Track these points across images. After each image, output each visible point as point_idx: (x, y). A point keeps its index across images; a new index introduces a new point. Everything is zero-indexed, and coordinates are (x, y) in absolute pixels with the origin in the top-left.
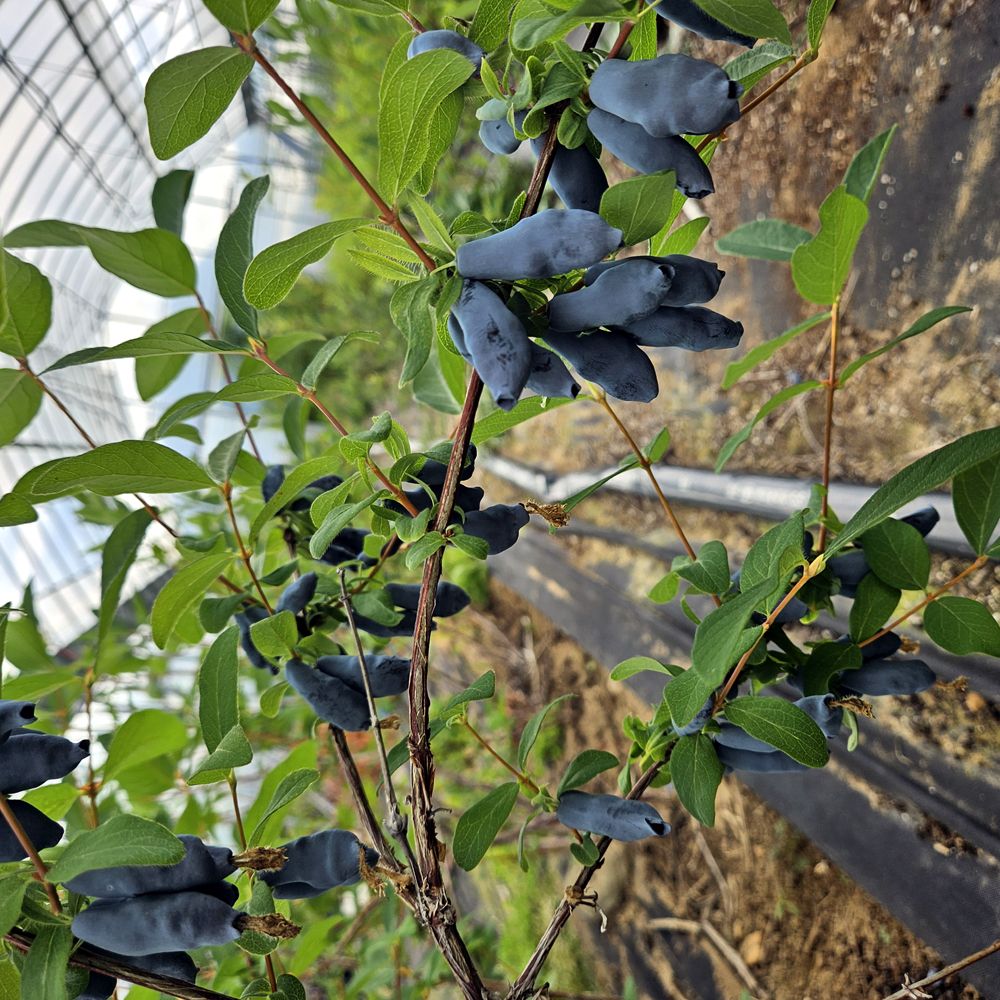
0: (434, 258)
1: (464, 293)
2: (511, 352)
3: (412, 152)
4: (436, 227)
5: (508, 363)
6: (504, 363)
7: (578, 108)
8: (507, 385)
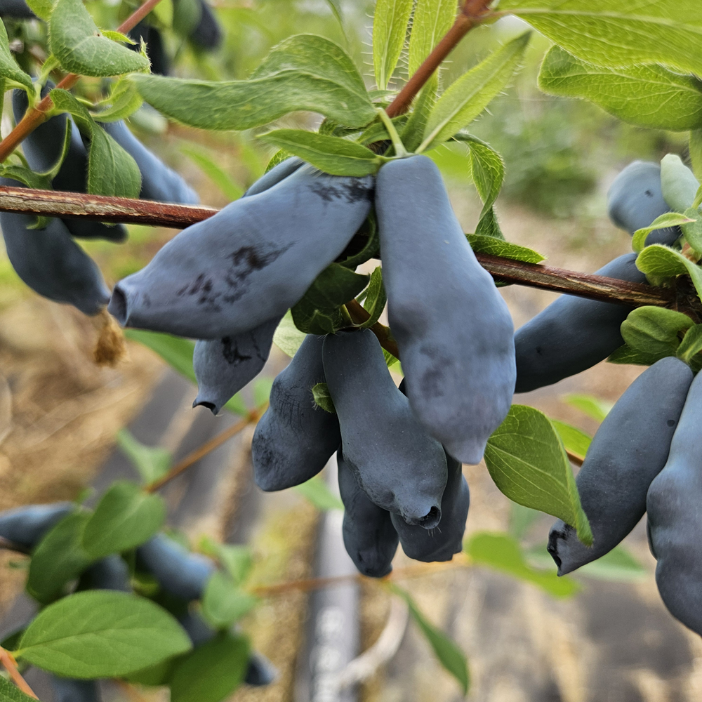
0: (411, 111)
1: (336, 184)
2: (218, 301)
3: (605, 34)
4: (466, 106)
5: (195, 298)
6: (193, 291)
7: (692, 339)
8: (147, 303)
